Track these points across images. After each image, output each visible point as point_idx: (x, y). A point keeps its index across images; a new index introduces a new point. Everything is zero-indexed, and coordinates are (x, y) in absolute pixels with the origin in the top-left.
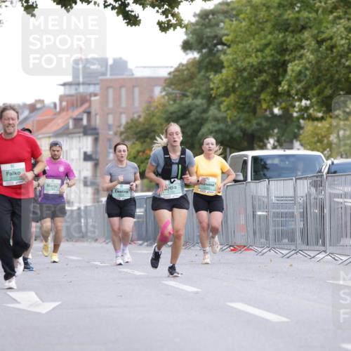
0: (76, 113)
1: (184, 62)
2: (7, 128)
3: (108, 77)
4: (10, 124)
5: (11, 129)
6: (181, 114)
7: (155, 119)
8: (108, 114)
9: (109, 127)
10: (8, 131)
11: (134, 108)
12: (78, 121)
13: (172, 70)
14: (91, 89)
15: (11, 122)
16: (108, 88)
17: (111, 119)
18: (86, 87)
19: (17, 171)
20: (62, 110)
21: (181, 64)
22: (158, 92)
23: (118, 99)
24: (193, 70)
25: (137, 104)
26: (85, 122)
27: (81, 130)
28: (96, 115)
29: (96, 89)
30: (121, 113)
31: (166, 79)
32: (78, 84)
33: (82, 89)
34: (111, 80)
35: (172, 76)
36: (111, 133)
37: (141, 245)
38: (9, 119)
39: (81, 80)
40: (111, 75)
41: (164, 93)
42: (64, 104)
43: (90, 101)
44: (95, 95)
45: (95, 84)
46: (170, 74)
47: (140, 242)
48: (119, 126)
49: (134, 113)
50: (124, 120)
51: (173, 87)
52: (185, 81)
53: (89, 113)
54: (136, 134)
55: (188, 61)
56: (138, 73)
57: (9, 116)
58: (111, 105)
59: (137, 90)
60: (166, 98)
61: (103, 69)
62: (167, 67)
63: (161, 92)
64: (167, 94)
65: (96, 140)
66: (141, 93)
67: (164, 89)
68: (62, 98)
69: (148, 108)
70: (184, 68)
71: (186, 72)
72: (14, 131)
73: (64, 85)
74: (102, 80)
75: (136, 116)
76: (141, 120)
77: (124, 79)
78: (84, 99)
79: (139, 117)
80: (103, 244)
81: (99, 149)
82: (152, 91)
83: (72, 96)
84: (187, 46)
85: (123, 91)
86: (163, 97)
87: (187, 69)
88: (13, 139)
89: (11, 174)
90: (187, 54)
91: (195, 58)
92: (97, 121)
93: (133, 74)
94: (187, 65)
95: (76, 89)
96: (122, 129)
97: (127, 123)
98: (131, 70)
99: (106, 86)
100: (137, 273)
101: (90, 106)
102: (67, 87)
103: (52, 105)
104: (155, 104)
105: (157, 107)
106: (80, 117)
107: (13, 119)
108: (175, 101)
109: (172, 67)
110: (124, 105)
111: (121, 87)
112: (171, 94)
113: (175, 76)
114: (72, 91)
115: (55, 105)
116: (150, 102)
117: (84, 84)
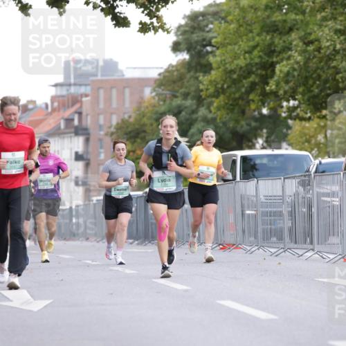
0: (68, 113)
1: (174, 63)
3: (99, 77)
4: (11, 120)
7: (145, 119)
8: (99, 114)
9: (100, 127)
11: (124, 109)
12: (69, 121)
13: (162, 71)
14: (83, 90)
16: (99, 88)
17: (101, 120)
18: (78, 87)
20: (54, 110)
21: (171, 65)
22: (148, 92)
23: (108, 100)
24: (183, 70)
25: (127, 104)
26: (76, 122)
27: (73, 130)
28: (87, 115)
29: (87, 90)
30: (112, 114)
31: (156, 80)
32: (70, 85)
33: (73, 90)
34: (102, 81)
35: (162, 77)
36: (102, 133)
37: (131, 243)
38: (10, 115)
39: (72, 81)
40: (102, 75)
41: (154, 94)
42: (56, 104)
43: (81, 102)
44: (87, 96)
45: (86, 85)
46: (160, 74)
47: (131, 241)
48: (110, 127)
49: (124, 113)
50: (115, 120)
51: (162, 88)
52: (174, 82)
53: (80, 114)
54: (126, 134)
55: (178, 62)
56: (129, 74)
58: (102, 106)
59: (127, 91)
60: (157, 98)
61: (94, 70)
62: (157, 68)
63: (151, 93)
64: (157, 95)
65: (87, 140)
66: (131, 94)
67: (154, 90)
68: (53, 99)
69: (139, 108)
70: (174, 69)
71: (175, 73)
73: (56, 85)
74: (93, 81)
75: (126, 116)
76: (132, 120)
77: (115, 80)
78: (75, 100)
79: (130, 117)
80: (95, 243)
81: (90, 149)
82: (142, 91)
83: (63, 96)
84: (176, 47)
85: (114, 92)
86: (154, 98)
87: (177, 70)
90: (176, 56)
91: (185, 59)
92: (88, 122)
93: (123, 75)
94: (176, 66)
95: (68, 90)
96: (113, 130)
97: (118, 124)
98: (122, 71)
99: (97, 86)
100: (128, 271)
101: (81, 107)
102: (59, 88)
103: (44, 106)
104: (146, 104)
105: (147, 108)
106: (71, 117)
107: (14, 114)
108: (164, 101)
109: (161, 68)
110: (114, 105)
111: (112, 88)
112: (162, 94)
113: (164, 77)
114: (63, 91)
115: (47, 105)
116: (140, 102)
117: (75, 84)
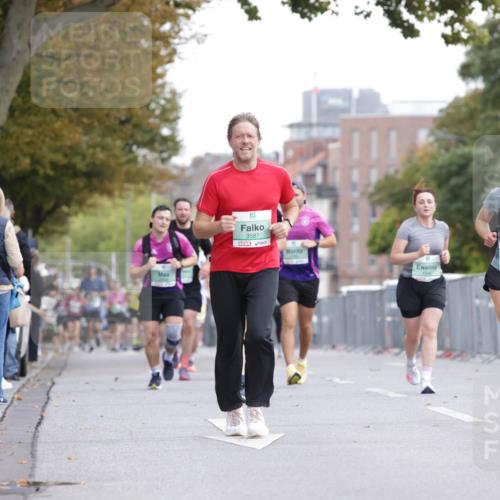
0: (308, 166)
1: (462, 95)
2: (240, 152)
3: (353, 114)
4: (244, 144)
5: (248, 154)
6: (454, 168)
7: (418, 175)
8: (351, 168)
9: (354, 187)
10: (243, 157)
11: (388, 160)
12: (309, 177)
13: (444, 106)
14: (329, 132)
15: (247, 140)
16: (353, 130)
17: (356, 176)
18: (321, 129)
19: (258, 225)
20: (288, 161)
21: (457, 99)
22: (423, 137)
23: (366, 147)
24: (479, 107)
25: (393, 153)
26: (319, 179)
27: (313, 190)
28: (335, 168)
29: (336, 132)
30: (371, 167)
31: (435, 119)
32: (310, 125)
33: (315, 132)
34: (356, 121)
35: (444, 114)
36: (356, 194)
37: (397, 354)
38: (243, 136)
39: (314, 119)
40: (358, 111)
41: (432, 139)
42: (290, 153)
43: (326, 150)
44: (334, 140)
45: (334, 125)
46: (441, 111)
47: (396, 350)
48: (368, 185)
49: (388, 167)
50: (375, 177)
51: (445, 129)
52: (461, 122)
53: (325, 167)
54: (391, 196)
55: (467, 93)
56: (397, 110)
57: (243, 131)
58: (356, 155)
59: (393, 135)
60: (436, 145)
61: (346, 105)
62: (437, 102)
63: (429, 136)
64: (437, 140)
65: (335, 206)
66: (400, 138)
67: (432, 133)
68: (287, 145)
69: (409, 159)
70: (461, 103)
71: (464, 109)
72: (253, 156)
73: (291, 126)
74: (345, 121)
75: (391, 171)
76: (400, 176)
77: (375, 120)
78: (318, 147)
79: (397, 172)
80: (344, 353)
81: (339, 217)
82: (414, 135)
83: (301, 142)
84: (466, 72)
85: (374, 136)
86: (431, 144)
87: (466, 104)
88: (251, 172)
89: (249, 229)
90: (467, 84)
91: (476, 90)
92: (337, 178)
93: (387, 112)
94: (466, 98)
95: (308, 133)
96: (371, 189)
97: (379, 182)
98: (385, 106)
99: (350, 127)
100: (391, 395)
101: (326, 157)
102: (295, 130)
103: (273, 156)
104: (420, 154)
105: (421, 158)
106: (312, 172)
107: (250, 136)
108: (447, 149)
109: (443, 102)
110: (375, 154)
111: (371, 130)
112: (443, 140)
113: (448, 115)
114: (301, 135)
115: (277, 155)
116: (413, 150)
117: (319, 125)
